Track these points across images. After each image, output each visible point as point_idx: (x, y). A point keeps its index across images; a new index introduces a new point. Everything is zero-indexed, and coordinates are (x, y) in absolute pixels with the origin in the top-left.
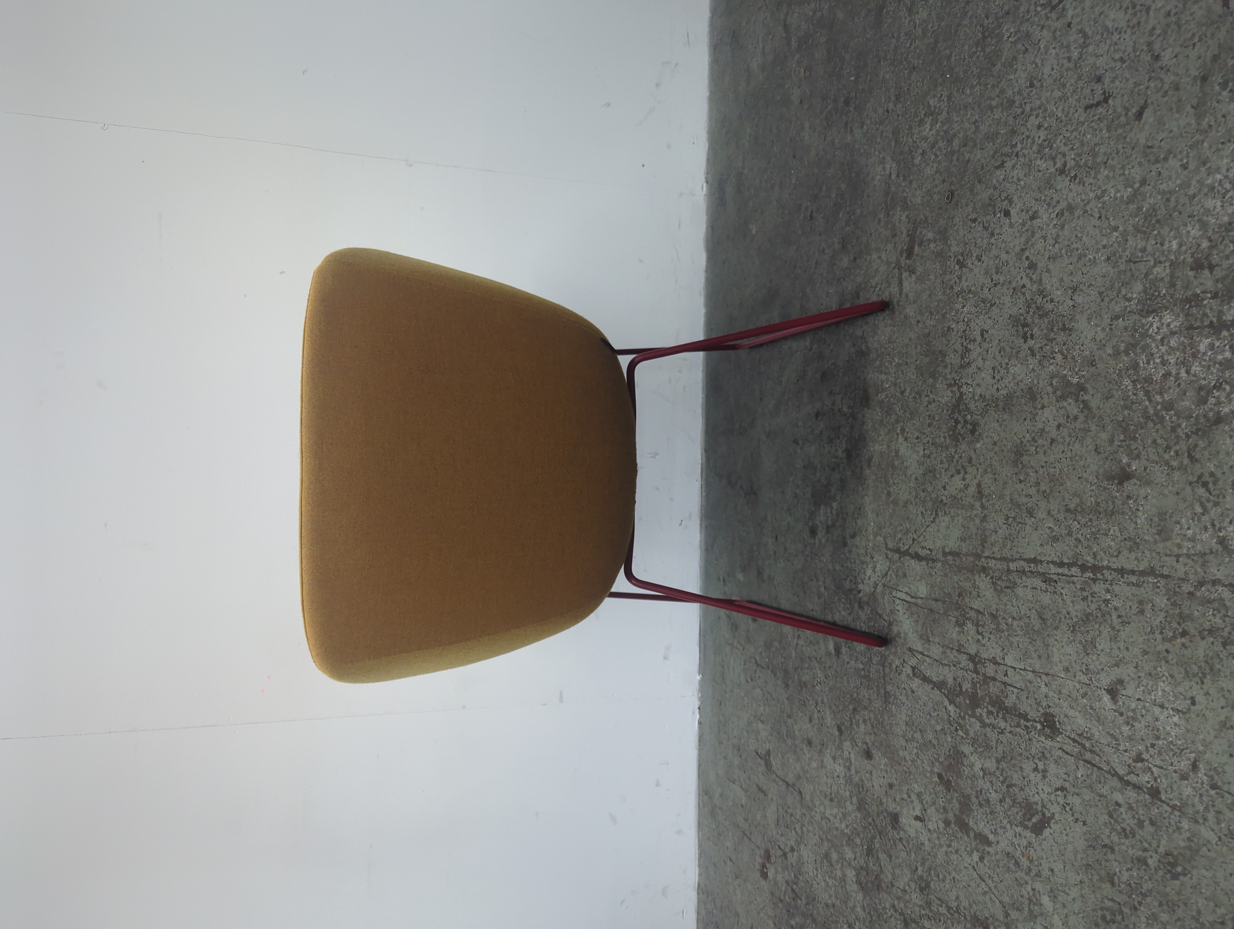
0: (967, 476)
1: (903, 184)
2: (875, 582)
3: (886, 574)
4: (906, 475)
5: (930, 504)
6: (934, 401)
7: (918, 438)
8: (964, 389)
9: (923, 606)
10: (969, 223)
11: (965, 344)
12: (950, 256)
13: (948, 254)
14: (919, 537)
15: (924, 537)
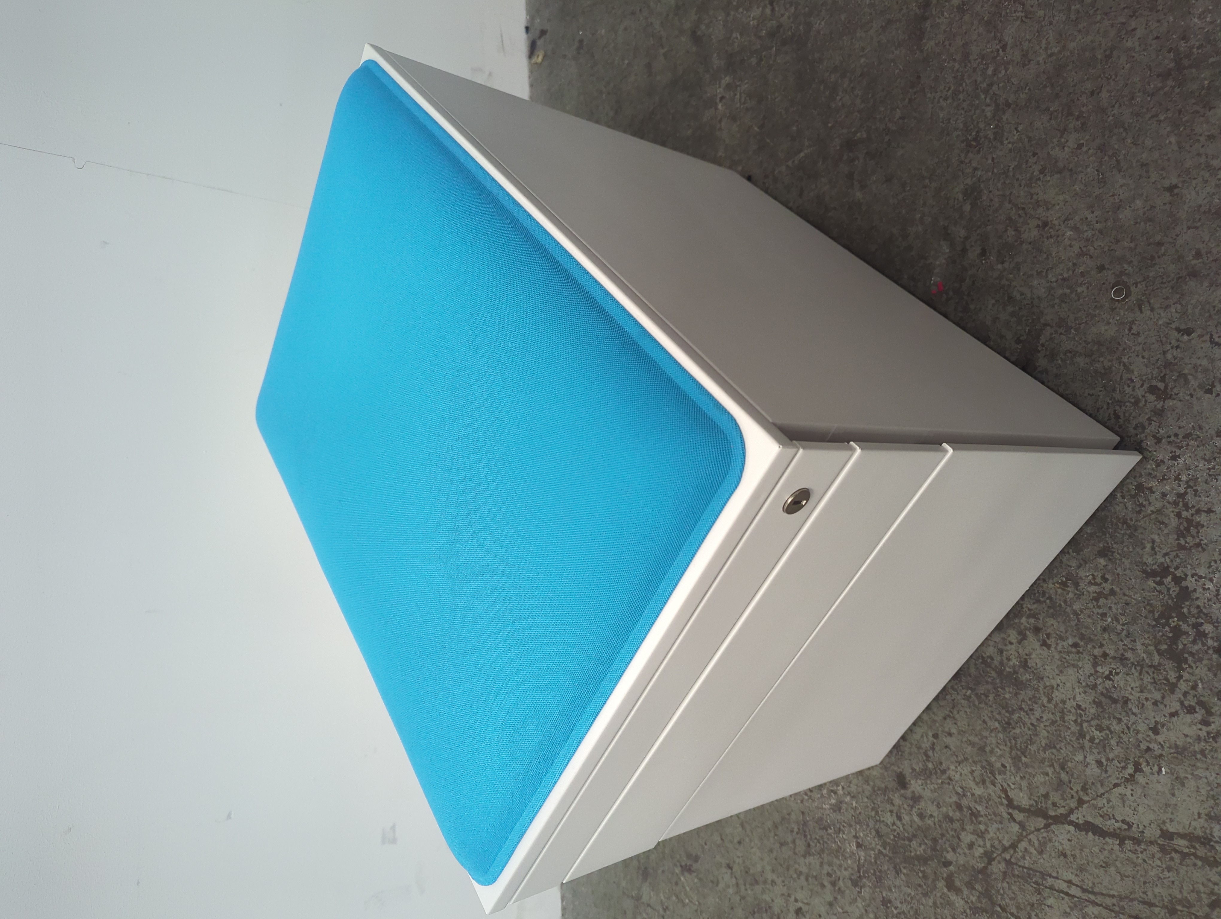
0: (1212, 720)
1: (1000, 266)
2: (986, 853)
3: (1014, 846)
4: (1050, 700)
5: (1118, 751)
6: (1113, 592)
7: (1075, 645)
8: (1190, 583)
9: (1117, 909)
10: (1176, 334)
11: (1185, 514)
12: (1132, 381)
13: (1126, 376)
14: (1094, 799)
15: (1109, 801)
